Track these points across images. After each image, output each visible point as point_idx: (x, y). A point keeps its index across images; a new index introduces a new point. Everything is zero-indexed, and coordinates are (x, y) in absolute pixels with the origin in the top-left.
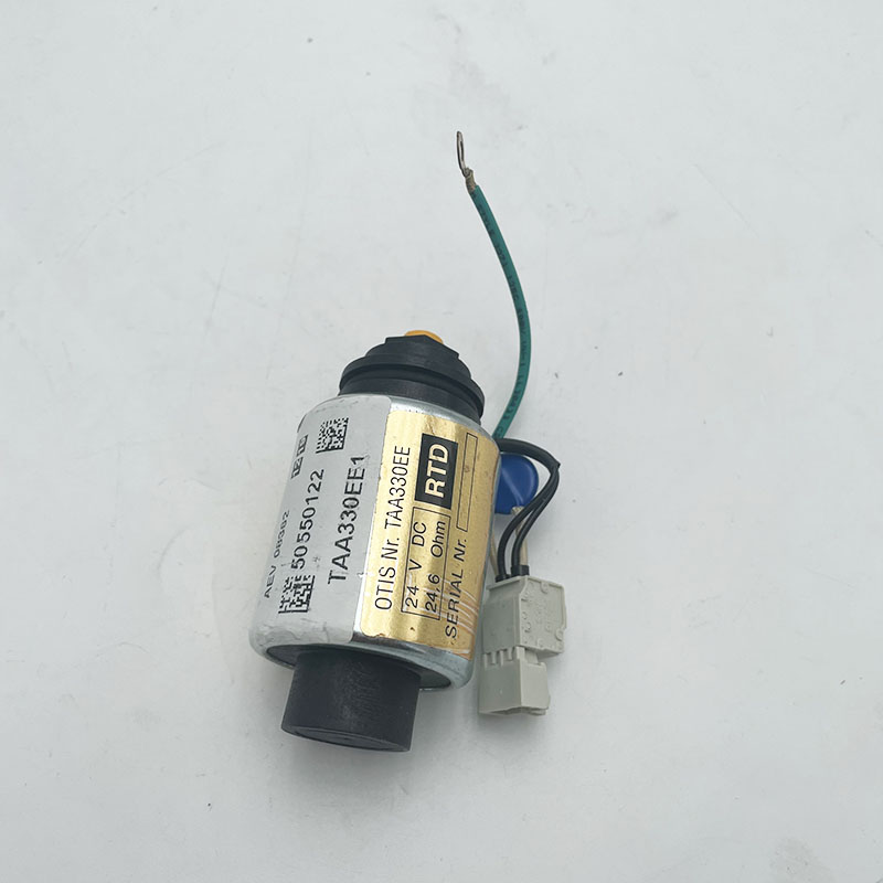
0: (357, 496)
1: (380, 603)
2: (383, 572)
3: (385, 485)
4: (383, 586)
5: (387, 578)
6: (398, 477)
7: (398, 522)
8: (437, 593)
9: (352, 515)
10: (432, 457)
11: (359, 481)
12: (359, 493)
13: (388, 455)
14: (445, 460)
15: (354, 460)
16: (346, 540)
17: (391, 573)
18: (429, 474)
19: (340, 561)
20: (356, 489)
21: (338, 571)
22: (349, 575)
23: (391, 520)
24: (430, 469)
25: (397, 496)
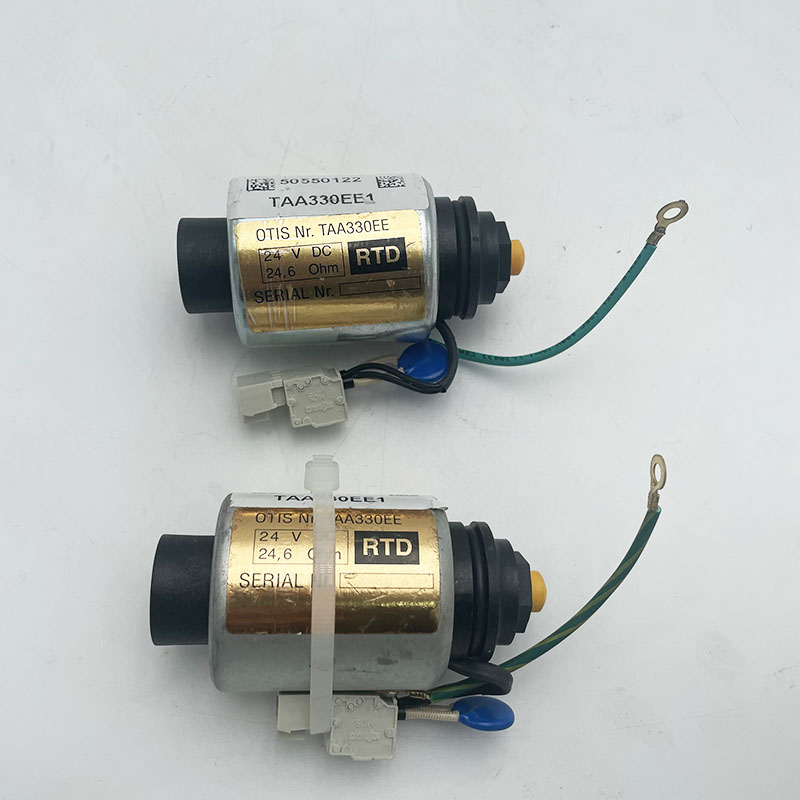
0: (340, 202)
1: (261, 233)
2: (284, 230)
3: (354, 218)
4: (274, 232)
5: (280, 234)
6: (363, 226)
7: (326, 232)
8: (282, 276)
9: (325, 202)
10: (388, 248)
11: (353, 200)
12: (343, 202)
13: (379, 216)
14: (389, 260)
15: (371, 195)
16: (305, 201)
17: (286, 236)
18: (372, 249)
19: (287, 201)
20: (345, 201)
21: (279, 202)
22: (278, 209)
23: (326, 228)
24: (378, 250)
25: (347, 228)
